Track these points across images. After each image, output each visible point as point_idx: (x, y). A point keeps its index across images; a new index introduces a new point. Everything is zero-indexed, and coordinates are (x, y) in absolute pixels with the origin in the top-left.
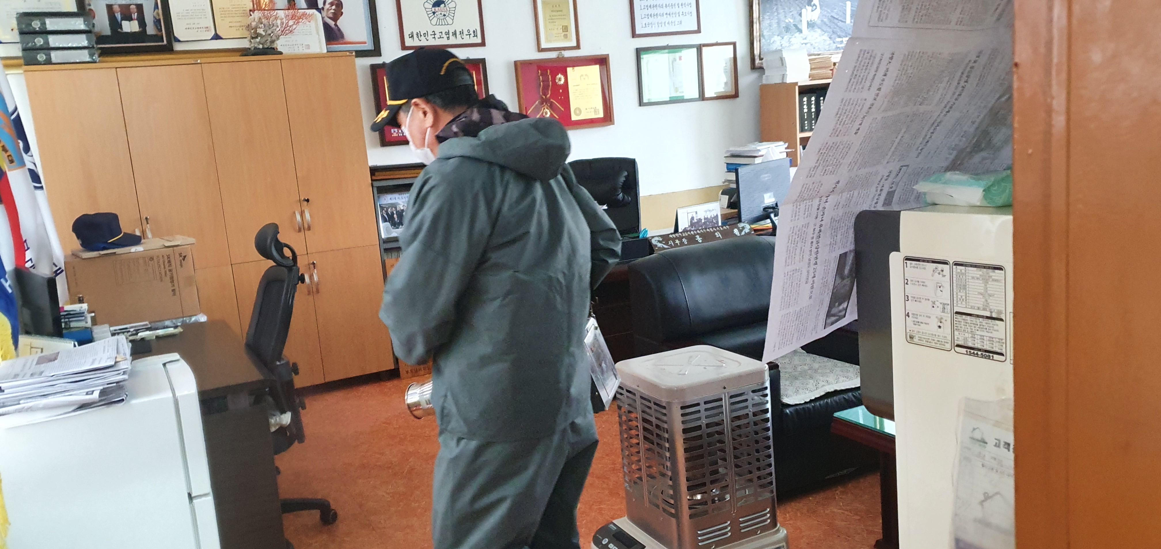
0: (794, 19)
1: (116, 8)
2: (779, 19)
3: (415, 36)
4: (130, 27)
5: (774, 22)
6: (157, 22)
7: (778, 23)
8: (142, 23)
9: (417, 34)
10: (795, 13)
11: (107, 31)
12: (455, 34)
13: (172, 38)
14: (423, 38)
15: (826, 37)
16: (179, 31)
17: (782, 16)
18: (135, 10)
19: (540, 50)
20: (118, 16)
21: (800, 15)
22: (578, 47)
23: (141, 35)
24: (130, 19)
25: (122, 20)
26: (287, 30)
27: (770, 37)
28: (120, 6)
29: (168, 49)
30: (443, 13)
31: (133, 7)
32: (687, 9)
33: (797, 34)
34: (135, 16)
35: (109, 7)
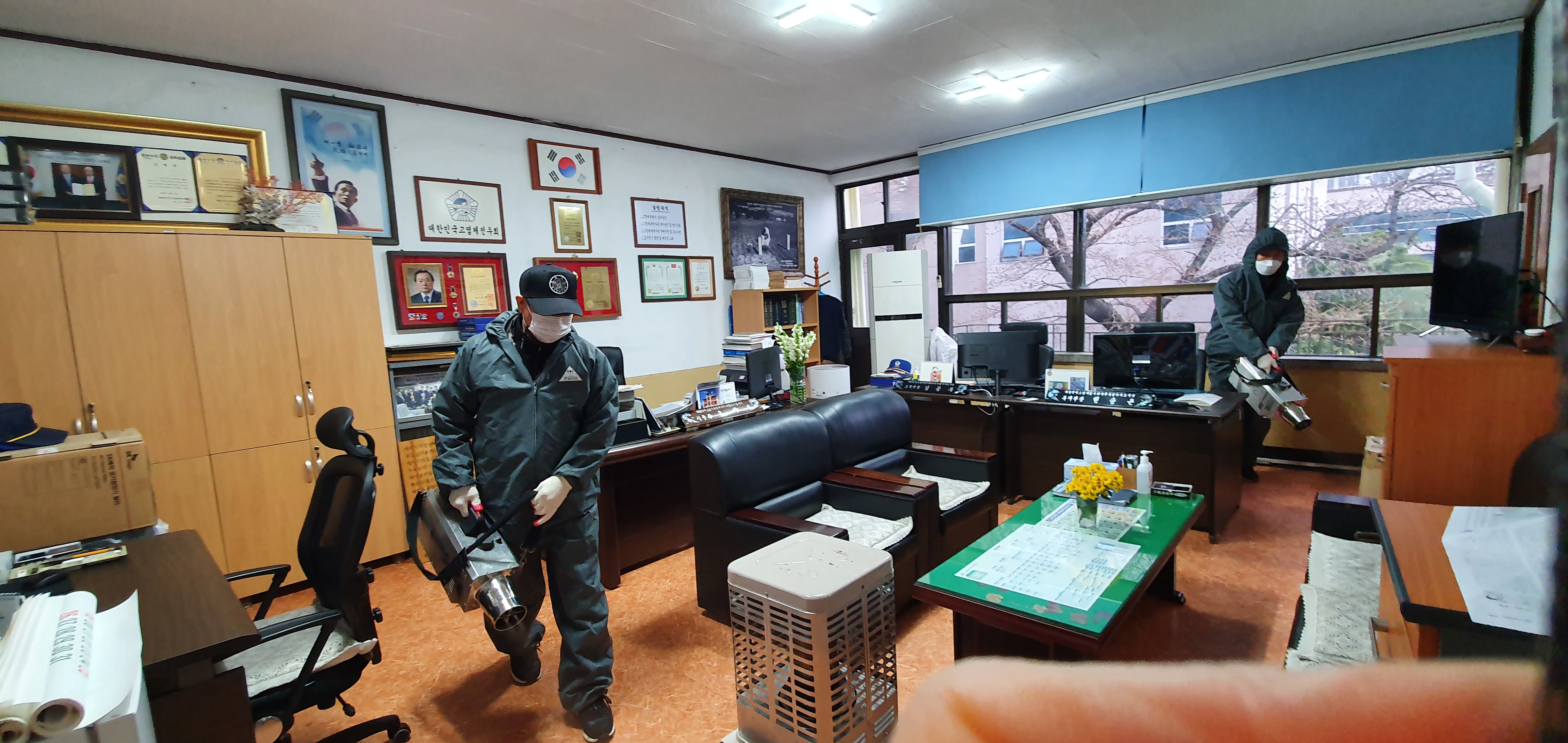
0: (753, 243)
1: (65, 168)
2: (743, 243)
3: (436, 228)
4: (83, 190)
5: (740, 244)
6: (120, 188)
7: (743, 246)
9: (438, 226)
10: (753, 239)
12: (476, 230)
13: (141, 206)
14: (443, 231)
15: (774, 259)
16: (149, 201)
17: (745, 241)
18: (92, 173)
19: (558, 251)
20: (68, 177)
21: (757, 241)
22: (590, 251)
23: (99, 200)
24: (83, 181)
25: (72, 182)
26: (290, 209)
27: (737, 255)
28: (71, 166)
29: (135, 218)
30: (465, 210)
31: (88, 168)
32: (677, 229)
33: (755, 255)
34: (91, 178)
35: (56, 167)
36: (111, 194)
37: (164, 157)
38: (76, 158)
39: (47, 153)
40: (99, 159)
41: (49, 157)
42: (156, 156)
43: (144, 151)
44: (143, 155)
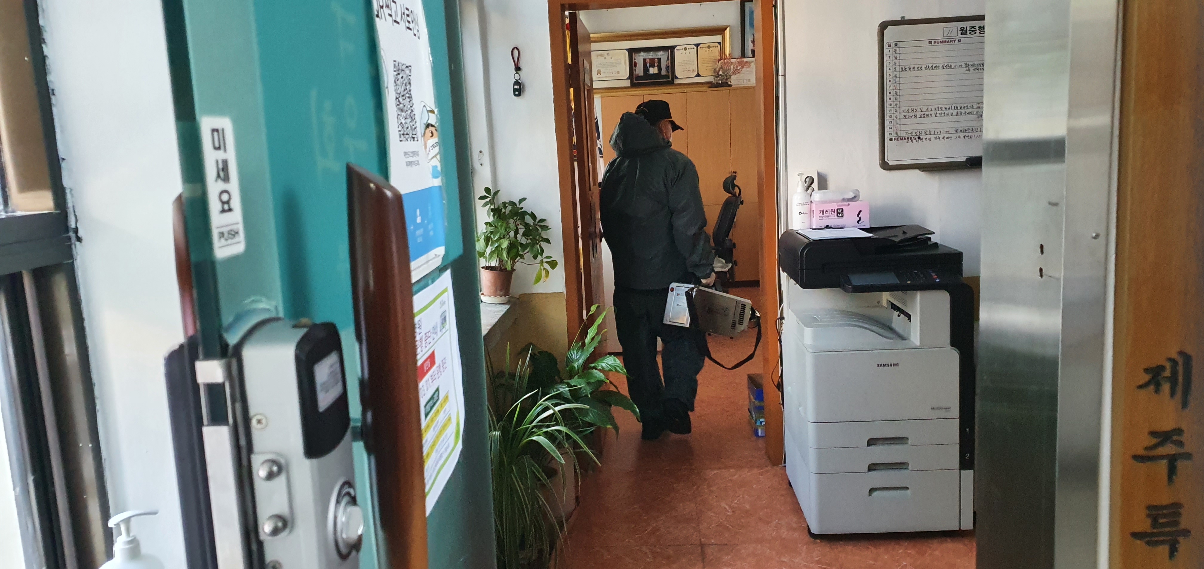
1: (648, 61)
4: (653, 71)
6: (667, 67)
8: (660, 69)
11: (642, 74)
13: (674, 77)
16: (678, 74)
18: (657, 61)
20: (648, 65)
23: (658, 75)
24: (653, 66)
25: (650, 67)
26: (736, 72)
28: (650, 59)
29: (671, 83)
31: (656, 60)
34: (657, 64)
35: (644, 60)
36: (663, 72)
37: (685, 49)
38: (651, 55)
39: (642, 54)
40: (660, 54)
41: (643, 56)
42: (682, 49)
43: (678, 48)
44: (677, 50)
